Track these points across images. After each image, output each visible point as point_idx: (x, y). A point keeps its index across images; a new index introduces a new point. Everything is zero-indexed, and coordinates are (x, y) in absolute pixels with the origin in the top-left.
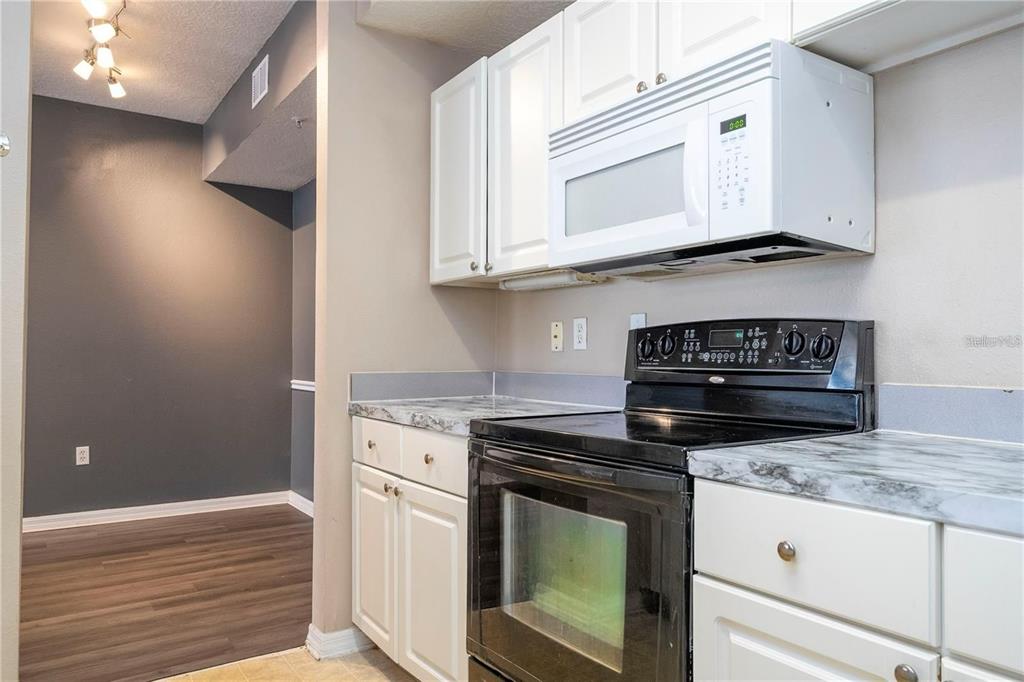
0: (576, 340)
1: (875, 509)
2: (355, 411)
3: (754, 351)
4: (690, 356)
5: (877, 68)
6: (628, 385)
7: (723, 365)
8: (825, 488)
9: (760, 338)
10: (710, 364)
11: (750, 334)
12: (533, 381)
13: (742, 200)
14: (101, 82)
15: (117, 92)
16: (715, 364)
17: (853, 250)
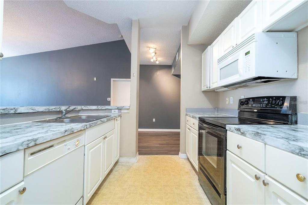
0: (231, 101)
1: (254, 139)
2: (186, 115)
3: (264, 104)
4: (251, 105)
5: (297, 30)
6: (239, 112)
7: (257, 107)
8: (246, 134)
9: (266, 101)
10: (255, 107)
11: (264, 100)
12: (223, 110)
13: (249, 70)
14: (155, 62)
15: (157, 63)
16: (256, 107)
17: (288, 78)
